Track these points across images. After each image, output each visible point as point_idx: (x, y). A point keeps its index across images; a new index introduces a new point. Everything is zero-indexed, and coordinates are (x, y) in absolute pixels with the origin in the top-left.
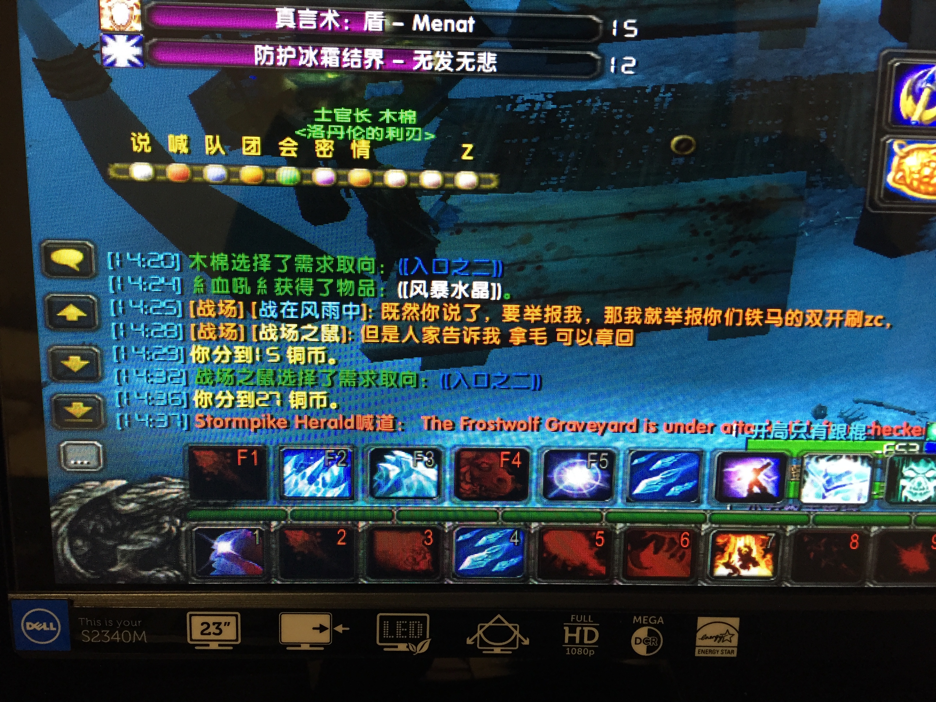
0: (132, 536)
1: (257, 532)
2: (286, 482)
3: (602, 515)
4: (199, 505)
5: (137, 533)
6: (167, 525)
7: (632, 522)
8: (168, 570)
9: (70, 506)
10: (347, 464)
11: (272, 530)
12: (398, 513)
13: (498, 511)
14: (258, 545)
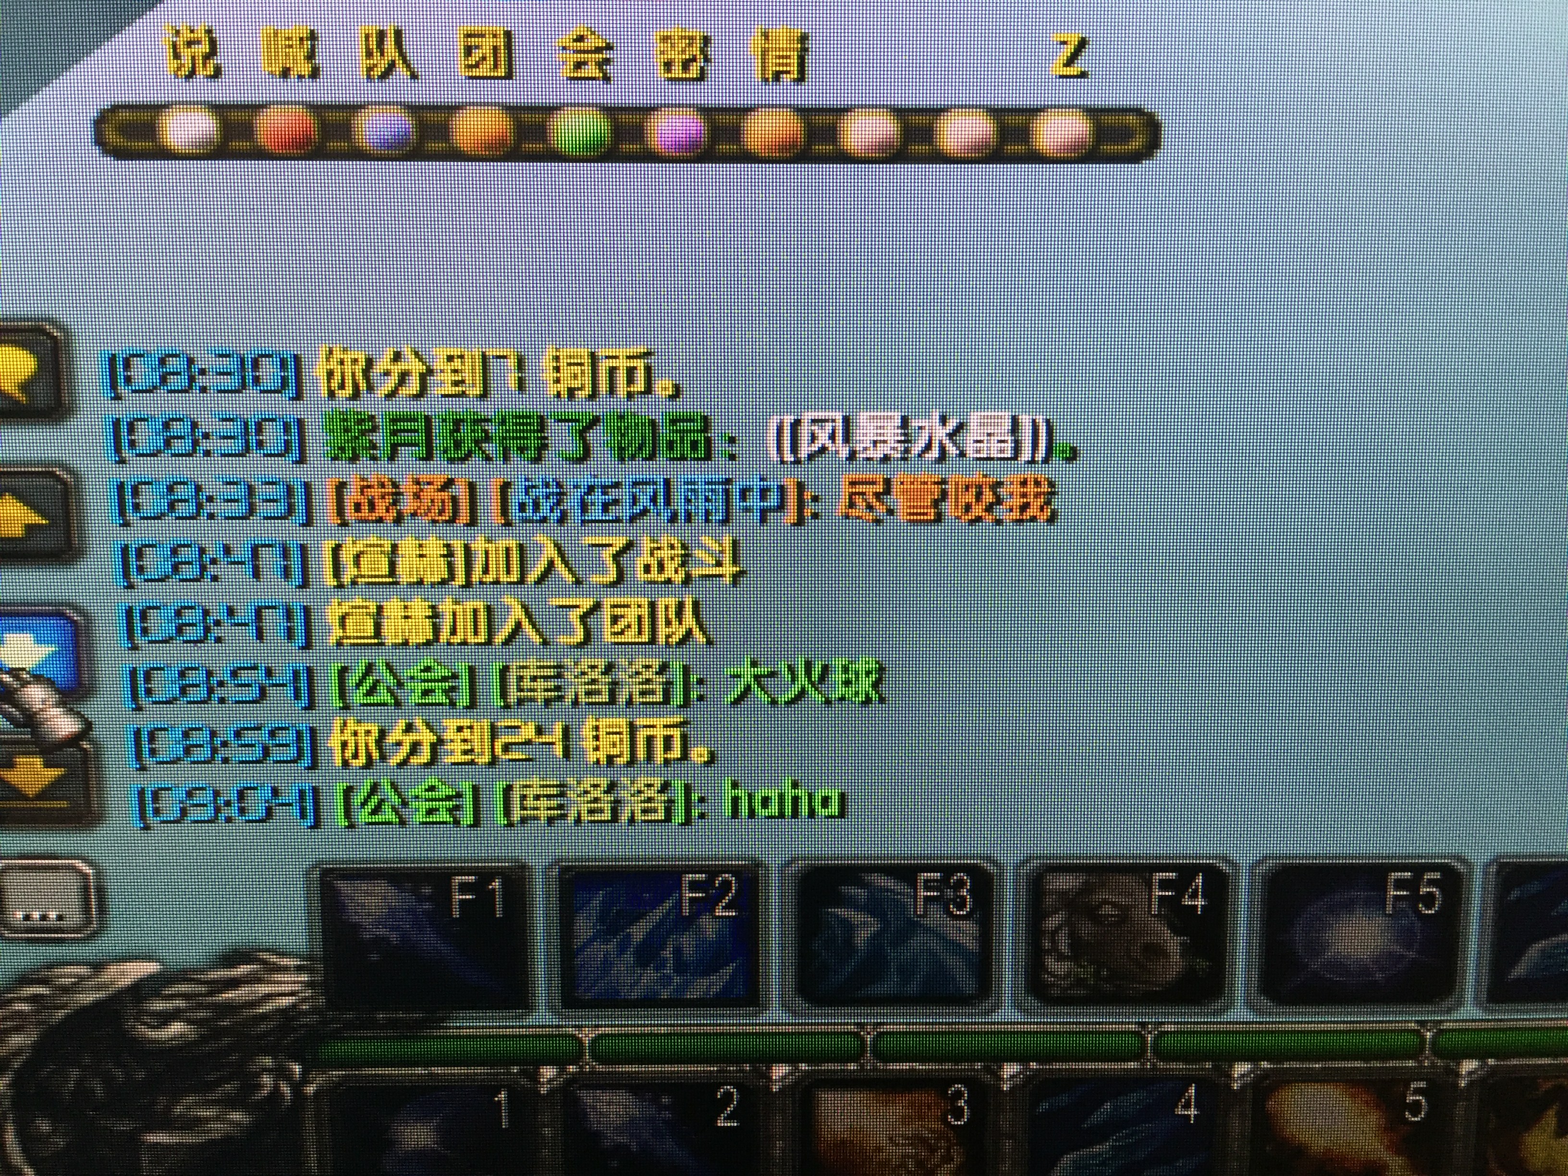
0: (178, 1110)
1: (502, 1096)
2: (578, 961)
3: (1423, 1040)
4: (349, 1025)
5: (190, 1099)
6: (267, 1080)
7: (1501, 1055)
9: (18, 1029)
11: (544, 1090)
12: (875, 1040)
13: (1143, 1033)
14: (505, 1130)
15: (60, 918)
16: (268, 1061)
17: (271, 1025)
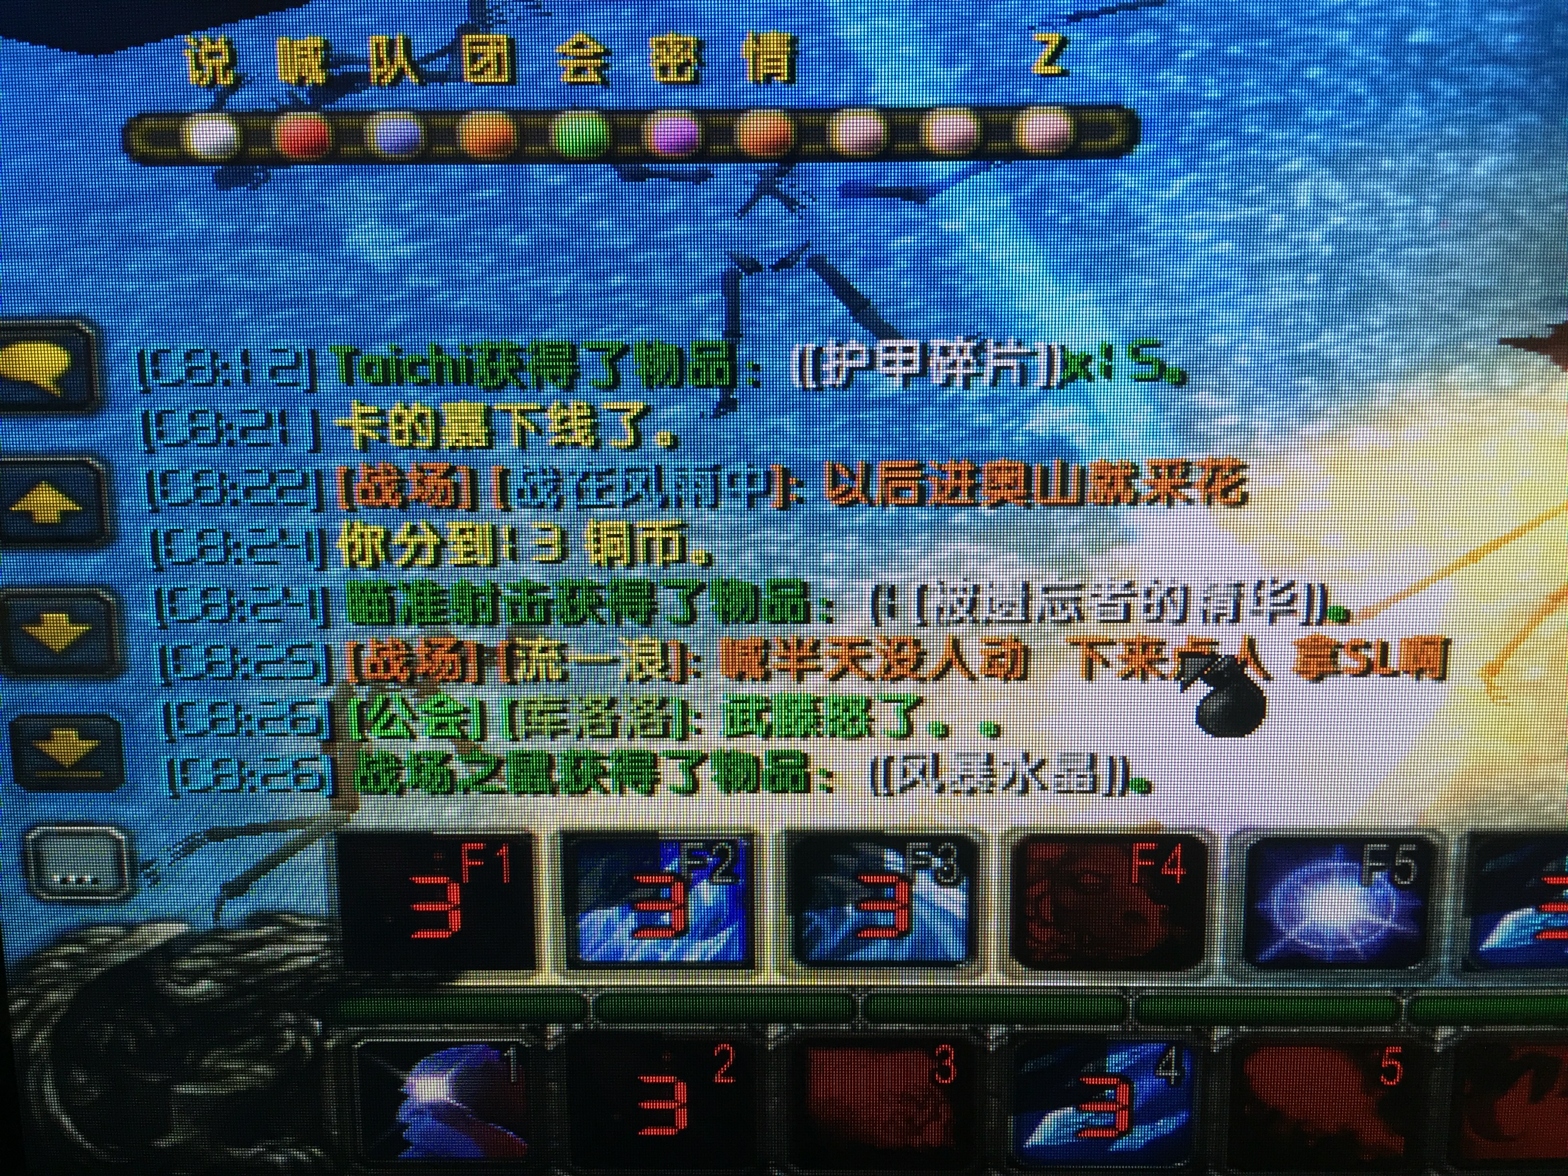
0: (207, 1062)
2: (582, 924)
3: (1399, 1005)
4: (365, 983)
6: (289, 1035)
7: (1476, 1022)
8: (294, 1145)
9: (54, 986)
10: (736, 877)
11: (550, 1046)
12: (866, 1003)
13: (1125, 997)
14: (514, 1084)
15: (95, 881)
16: (290, 1018)
17: (293, 983)
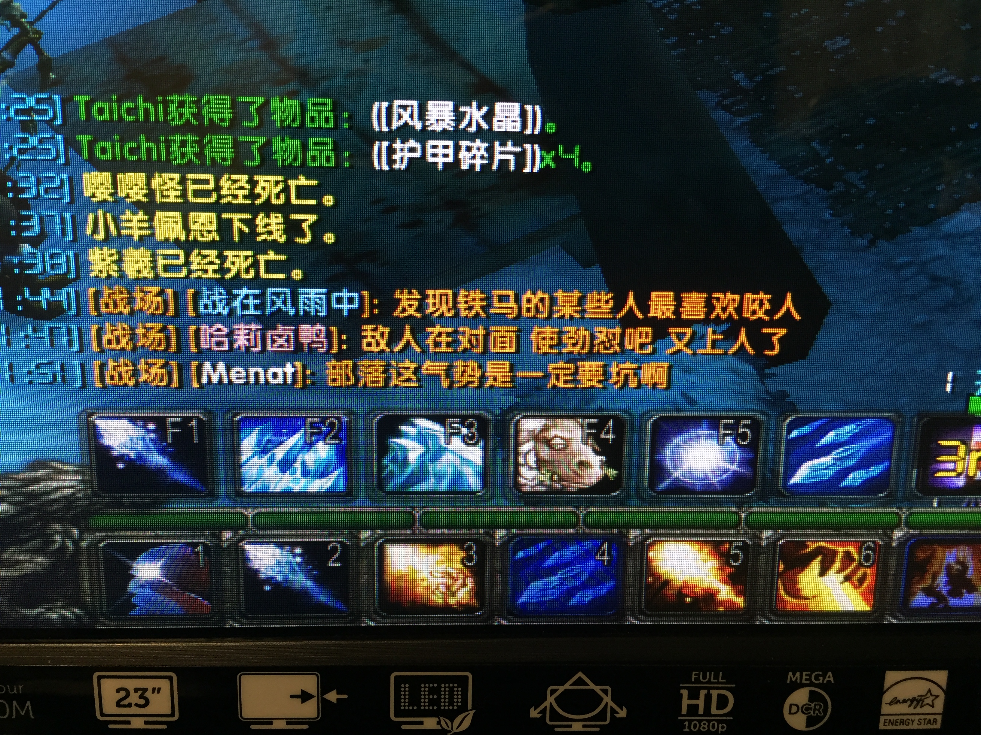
0: (5, 556)
1: (200, 548)
2: (244, 469)
3: (740, 517)
4: (107, 506)
5: (13, 549)
6: (58, 538)
7: (787, 527)
8: (63, 607)
10: (341, 440)
11: (225, 545)
12: (421, 516)
13: (577, 512)
14: (202, 568)
16: (58, 527)
17: (60, 505)
